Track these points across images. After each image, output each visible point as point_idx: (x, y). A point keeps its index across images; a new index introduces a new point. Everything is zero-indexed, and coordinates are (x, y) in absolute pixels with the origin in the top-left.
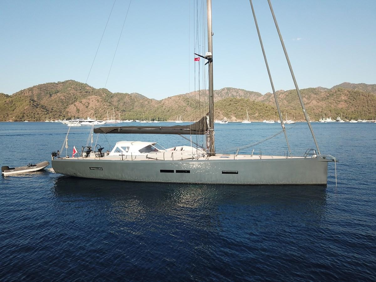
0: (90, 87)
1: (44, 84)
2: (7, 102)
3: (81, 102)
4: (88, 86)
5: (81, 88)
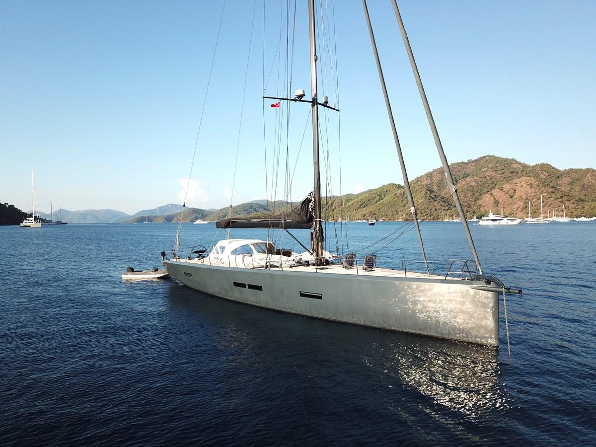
0: (520, 163)
2: (398, 194)
3: (502, 189)
4: (516, 162)
5: (503, 167)
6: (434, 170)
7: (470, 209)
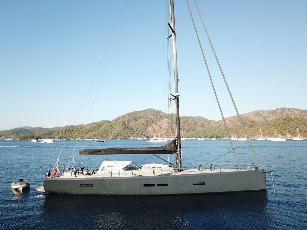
1: (132, 112)
2: (109, 126)
3: (156, 124)
4: (162, 112)
5: (157, 114)
6: (126, 114)
7: (143, 134)
